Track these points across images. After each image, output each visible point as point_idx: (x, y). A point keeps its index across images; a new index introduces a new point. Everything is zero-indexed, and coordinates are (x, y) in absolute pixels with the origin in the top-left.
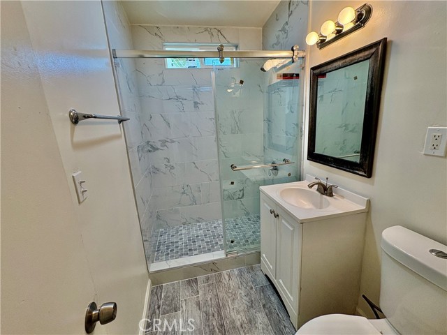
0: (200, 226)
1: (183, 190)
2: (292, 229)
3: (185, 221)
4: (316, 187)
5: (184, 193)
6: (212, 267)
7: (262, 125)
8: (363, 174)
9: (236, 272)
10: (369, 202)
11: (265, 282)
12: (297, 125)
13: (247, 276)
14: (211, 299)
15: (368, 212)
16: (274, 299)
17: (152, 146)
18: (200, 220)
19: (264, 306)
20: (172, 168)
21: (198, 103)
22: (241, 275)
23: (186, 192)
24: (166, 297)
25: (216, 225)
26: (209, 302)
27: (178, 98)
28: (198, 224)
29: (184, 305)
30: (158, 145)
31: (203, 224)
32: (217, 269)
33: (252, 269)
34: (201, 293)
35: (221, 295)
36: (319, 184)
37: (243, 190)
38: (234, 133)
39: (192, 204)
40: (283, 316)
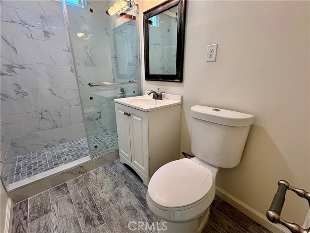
0: (63, 146)
1: (41, 116)
2: (140, 120)
3: (47, 144)
4: (152, 94)
5: (42, 118)
6: (81, 170)
7: (110, 62)
8: (178, 81)
9: (101, 168)
10: (182, 98)
11: (124, 168)
12: (136, 57)
13: (111, 169)
14: (82, 193)
15: (181, 104)
16: (132, 176)
18: (64, 141)
19: (125, 182)
20: (25, 94)
21: (48, 33)
22: (105, 169)
23: (44, 117)
25: (79, 142)
26: (81, 195)
27: (23, 23)
28: (61, 145)
29: (55, 206)
31: (66, 144)
32: (84, 171)
33: (113, 163)
34: (71, 192)
35: (90, 187)
36: (153, 92)
37: (100, 112)
38: (88, 66)
39: (54, 128)
40: (138, 183)
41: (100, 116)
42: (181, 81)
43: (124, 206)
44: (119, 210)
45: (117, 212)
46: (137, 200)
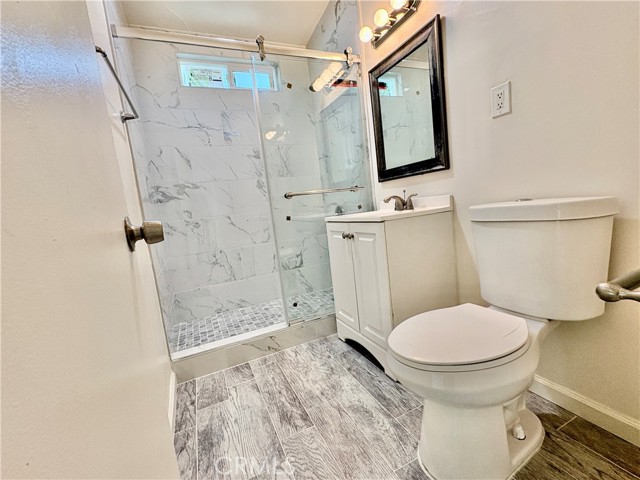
0: (242, 311)
1: (214, 260)
3: (220, 307)
4: (393, 201)
5: (215, 263)
6: (270, 345)
7: (317, 166)
8: (441, 167)
9: (304, 346)
10: (452, 198)
11: (346, 348)
12: (361, 146)
13: (323, 347)
14: (273, 379)
15: (452, 211)
16: (362, 361)
17: (164, 194)
18: (243, 304)
19: (349, 369)
20: (197, 225)
21: (229, 134)
22: (312, 347)
23: (219, 261)
24: (203, 391)
25: (267, 306)
26: (272, 382)
27: (201, 126)
28: (240, 309)
29: (233, 392)
30: (172, 192)
32: (276, 347)
33: (326, 340)
34: (256, 375)
35: (287, 372)
36: (394, 197)
37: (301, 254)
38: (282, 176)
39: (230, 280)
40: (375, 372)
41: (302, 263)
42: (448, 167)
43: (347, 404)
44: (339, 409)
45: (335, 412)
46: (372, 398)
